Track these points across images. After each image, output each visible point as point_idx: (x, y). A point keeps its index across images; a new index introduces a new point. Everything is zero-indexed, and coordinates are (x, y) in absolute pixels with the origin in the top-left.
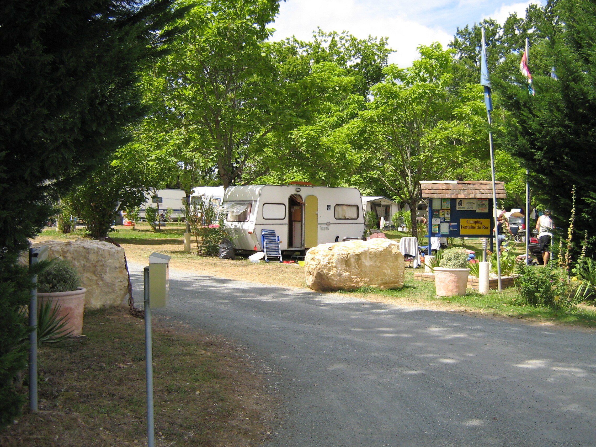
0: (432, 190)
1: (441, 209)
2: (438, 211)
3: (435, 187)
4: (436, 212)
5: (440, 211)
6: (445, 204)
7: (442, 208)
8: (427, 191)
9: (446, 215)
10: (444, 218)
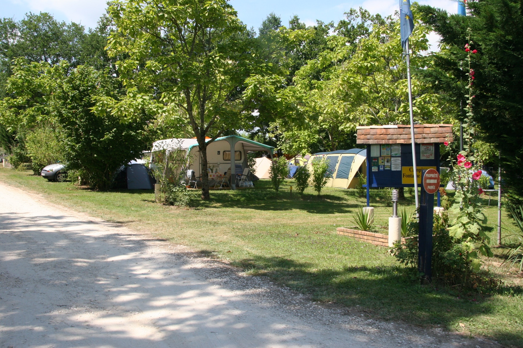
0: (369, 136)
1: (380, 156)
2: (377, 158)
3: (372, 132)
4: (375, 159)
5: (380, 159)
6: (385, 150)
7: (382, 155)
8: (362, 137)
9: (386, 162)
10: (384, 166)
